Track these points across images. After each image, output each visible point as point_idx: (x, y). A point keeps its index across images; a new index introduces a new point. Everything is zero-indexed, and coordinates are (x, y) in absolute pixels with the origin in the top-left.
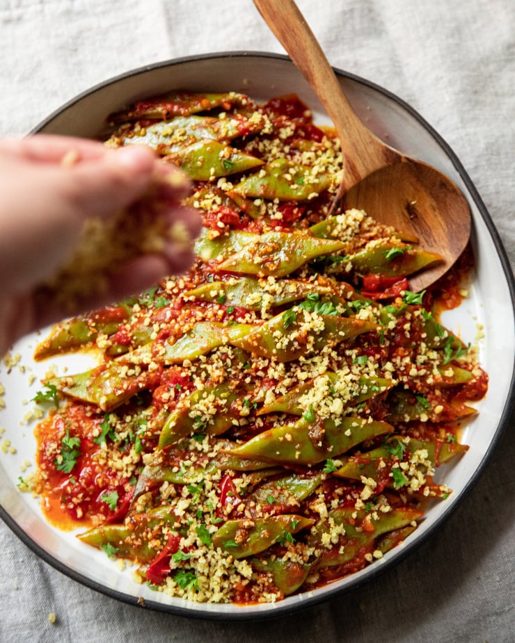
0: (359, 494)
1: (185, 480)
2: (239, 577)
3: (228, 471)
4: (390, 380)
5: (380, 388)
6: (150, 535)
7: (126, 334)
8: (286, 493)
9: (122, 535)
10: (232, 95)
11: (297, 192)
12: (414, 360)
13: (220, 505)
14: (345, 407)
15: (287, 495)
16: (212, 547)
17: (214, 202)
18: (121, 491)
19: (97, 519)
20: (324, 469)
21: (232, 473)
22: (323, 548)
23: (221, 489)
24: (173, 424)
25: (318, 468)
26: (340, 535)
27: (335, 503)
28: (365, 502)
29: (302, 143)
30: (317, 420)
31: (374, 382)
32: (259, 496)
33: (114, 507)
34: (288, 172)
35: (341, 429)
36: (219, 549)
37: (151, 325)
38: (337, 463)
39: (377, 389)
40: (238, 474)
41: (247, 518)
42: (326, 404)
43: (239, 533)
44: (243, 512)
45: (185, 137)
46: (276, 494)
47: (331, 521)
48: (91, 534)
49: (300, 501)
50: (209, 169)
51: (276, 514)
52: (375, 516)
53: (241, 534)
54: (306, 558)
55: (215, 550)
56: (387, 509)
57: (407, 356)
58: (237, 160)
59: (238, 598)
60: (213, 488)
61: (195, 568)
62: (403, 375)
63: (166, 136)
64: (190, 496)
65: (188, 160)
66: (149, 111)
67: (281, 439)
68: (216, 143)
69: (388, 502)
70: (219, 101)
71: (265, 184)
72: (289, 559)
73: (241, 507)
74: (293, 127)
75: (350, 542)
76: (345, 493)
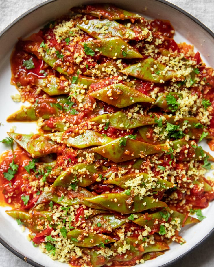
0: (142, 232)
1: (62, 203)
2: (75, 254)
3: (83, 205)
4: (172, 184)
5: (166, 187)
6: (39, 223)
7: (53, 123)
8: (107, 223)
9: (26, 217)
10: (137, 16)
11: (154, 78)
12: (186, 174)
13: (75, 221)
14: (146, 192)
15: (108, 225)
16: (66, 238)
17: (112, 70)
18: (31, 196)
19: (17, 206)
20: (129, 218)
21: (84, 207)
22: (117, 253)
23: (77, 212)
24: (62, 178)
25: (126, 216)
26: (127, 250)
27: (129, 234)
28: (143, 237)
29: (164, 51)
30: (131, 195)
31: (164, 183)
32: (94, 220)
33: (26, 204)
34: (152, 67)
35: (142, 201)
36: (69, 240)
37: (65, 122)
38: (136, 216)
39: (165, 187)
40: (87, 208)
41: (86, 230)
42: (138, 189)
43: (80, 236)
44: (85, 227)
45: (107, 32)
46: (103, 222)
47: (125, 242)
48: (12, 212)
49: (112, 230)
50: (115, 53)
51: (100, 233)
52: (146, 245)
53: (81, 237)
54: (108, 256)
55: (67, 240)
56: (153, 243)
57: (184, 169)
58: (130, 52)
59: (72, 262)
60: (74, 211)
61: (56, 245)
62: (179, 179)
63: (98, 28)
64: (62, 211)
65: (105, 45)
66: (93, 12)
67: (112, 200)
68: (121, 40)
69: (154, 239)
70: (129, 17)
71: (139, 71)
72: (100, 254)
73: (84, 225)
74: (163, 40)
75: (131, 254)
76: (135, 230)
